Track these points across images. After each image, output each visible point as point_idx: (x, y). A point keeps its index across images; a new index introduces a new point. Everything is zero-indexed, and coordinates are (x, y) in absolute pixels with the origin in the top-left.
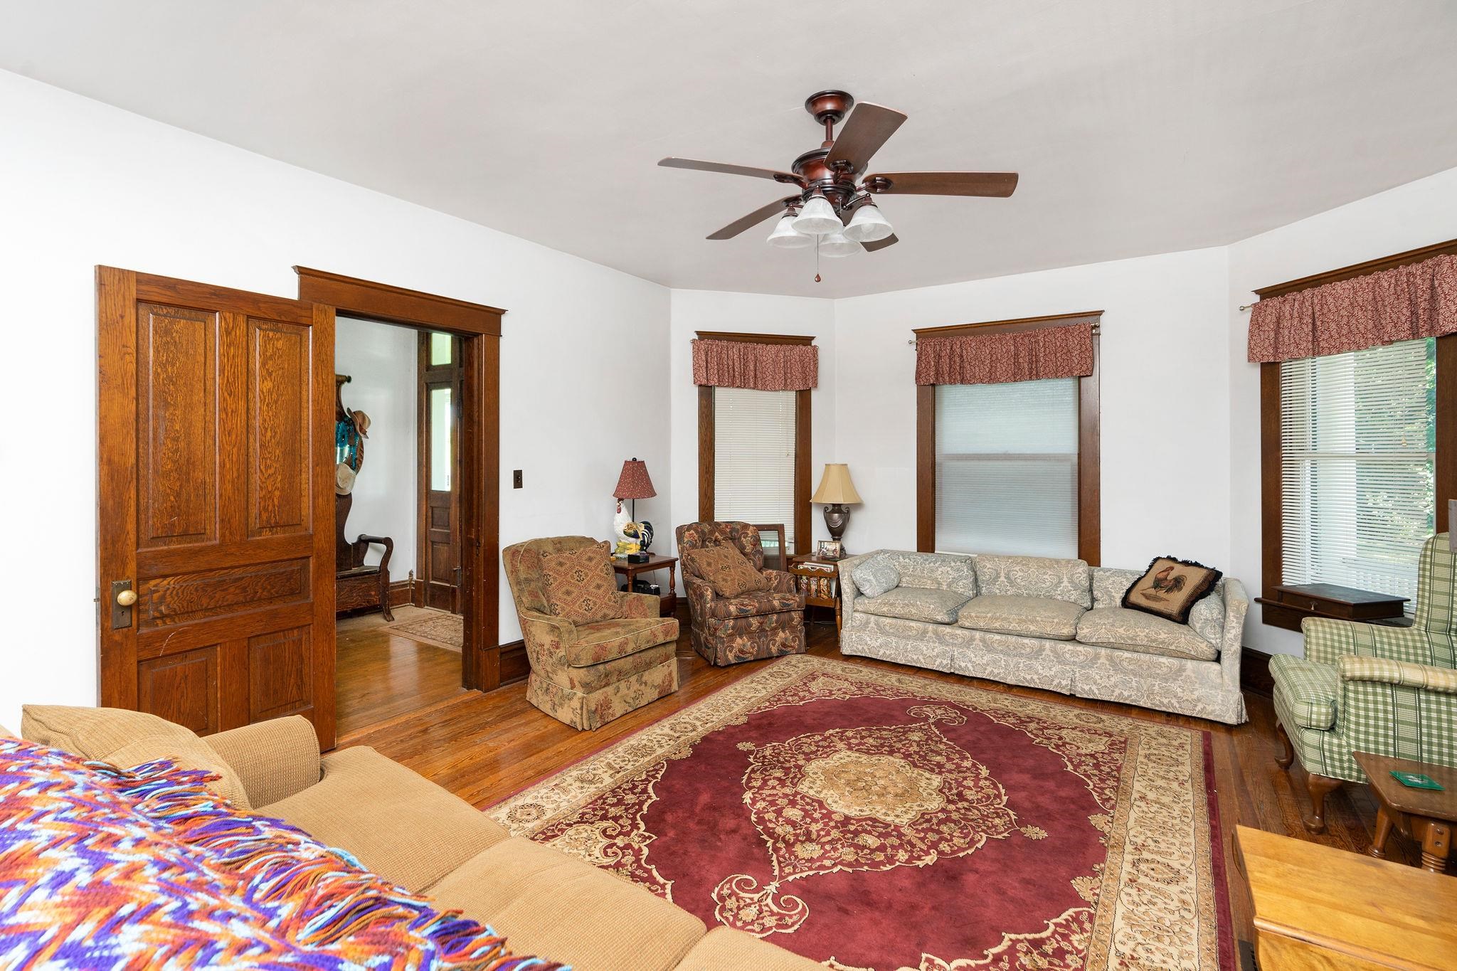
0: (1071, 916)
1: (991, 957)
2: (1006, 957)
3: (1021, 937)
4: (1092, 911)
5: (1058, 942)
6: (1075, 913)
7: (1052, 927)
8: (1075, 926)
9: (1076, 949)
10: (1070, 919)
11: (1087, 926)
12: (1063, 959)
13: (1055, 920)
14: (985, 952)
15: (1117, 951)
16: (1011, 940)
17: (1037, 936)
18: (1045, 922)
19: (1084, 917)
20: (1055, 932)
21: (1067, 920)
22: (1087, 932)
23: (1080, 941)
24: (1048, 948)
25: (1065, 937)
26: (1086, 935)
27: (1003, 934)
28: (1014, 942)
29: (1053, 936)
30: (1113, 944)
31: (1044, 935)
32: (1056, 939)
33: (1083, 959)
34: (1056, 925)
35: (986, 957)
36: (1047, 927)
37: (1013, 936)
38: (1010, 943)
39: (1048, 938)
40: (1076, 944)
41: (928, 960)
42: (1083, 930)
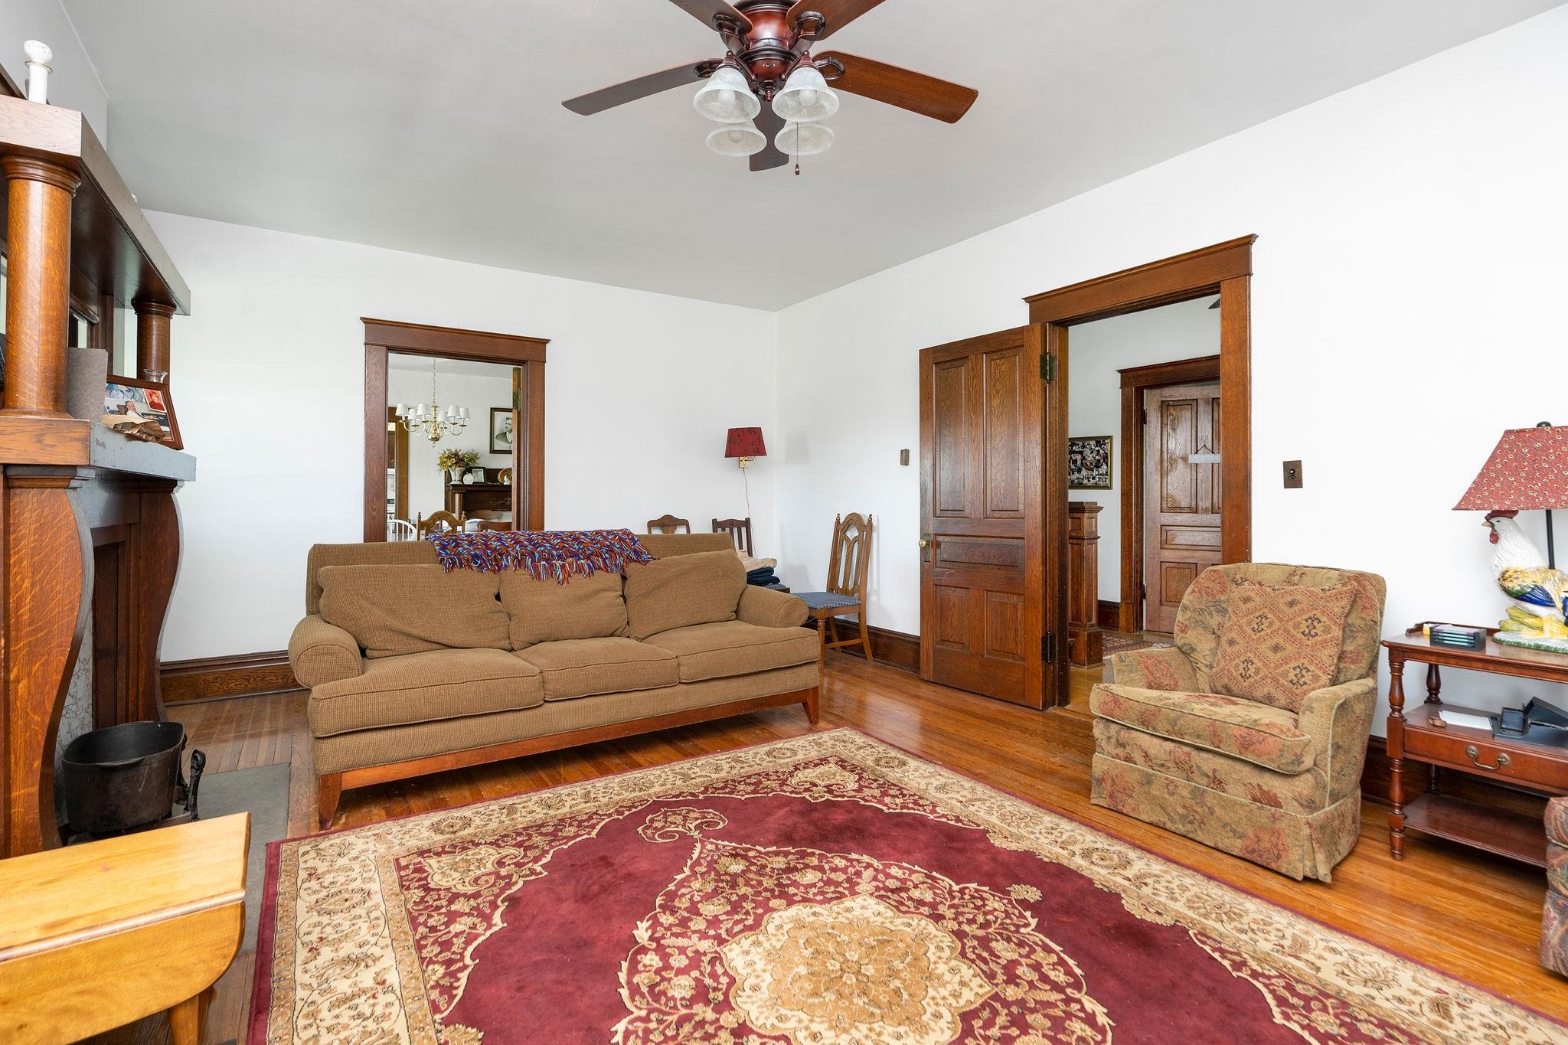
0: (457, 988)
1: (499, 902)
2: (488, 911)
3: (489, 933)
4: (438, 1017)
5: (454, 953)
6: (456, 995)
7: (468, 960)
8: (446, 982)
9: (434, 963)
10: (456, 984)
11: (435, 994)
12: (441, 944)
13: (470, 969)
14: (507, 903)
15: (393, 991)
16: (495, 925)
17: (475, 944)
18: (477, 961)
19: (442, 1002)
20: (462, 959)
21: (458, 980)
22: (432, 987)
23: (434, 972)
24: (458, 942)
25: (448, 963)
26: (432, 983)
27: (505, 925)
28: (490, 926)
29: (462, 955)
30: (399, 996)
31: (471, 949)
32: (457, 954)
33: (423, 959)
34: (466, 967)
35: (503, 902)
36: (473, 958)
37: (495, 929)
38: (494, 922)
39: (465, 949)
40: (436, 967)
41: (541, 873)
42: (437, 985)
